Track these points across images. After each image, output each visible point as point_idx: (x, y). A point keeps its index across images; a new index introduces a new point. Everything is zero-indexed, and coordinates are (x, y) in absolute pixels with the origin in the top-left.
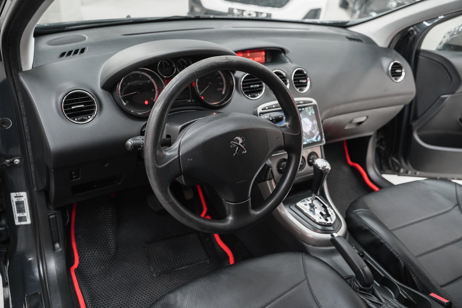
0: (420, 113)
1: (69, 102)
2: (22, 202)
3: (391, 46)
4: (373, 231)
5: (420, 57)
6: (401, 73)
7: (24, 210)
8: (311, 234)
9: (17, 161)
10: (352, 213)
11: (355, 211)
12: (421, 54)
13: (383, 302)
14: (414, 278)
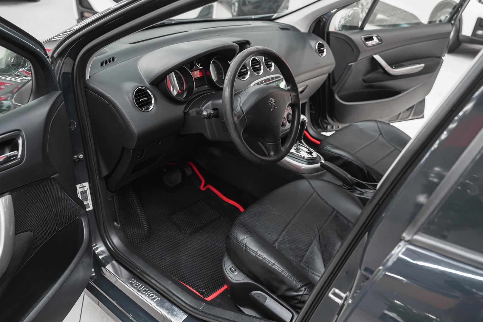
0: (336, 79)
1: (138, 96)
2: (86, 192)
3: (310, 31)
4: (342, 156)
5: (331, 37)
6: (324, 50)
7: (87, 198)
8: (304, 166)
9: (81, 156)
10: (324, 150)
11: (325, 148)
12: (331, 35)
13: (363, 192)
14: (374, 177)
